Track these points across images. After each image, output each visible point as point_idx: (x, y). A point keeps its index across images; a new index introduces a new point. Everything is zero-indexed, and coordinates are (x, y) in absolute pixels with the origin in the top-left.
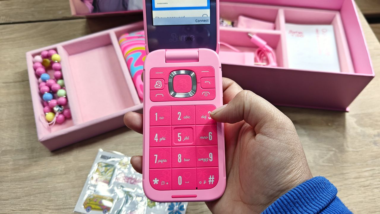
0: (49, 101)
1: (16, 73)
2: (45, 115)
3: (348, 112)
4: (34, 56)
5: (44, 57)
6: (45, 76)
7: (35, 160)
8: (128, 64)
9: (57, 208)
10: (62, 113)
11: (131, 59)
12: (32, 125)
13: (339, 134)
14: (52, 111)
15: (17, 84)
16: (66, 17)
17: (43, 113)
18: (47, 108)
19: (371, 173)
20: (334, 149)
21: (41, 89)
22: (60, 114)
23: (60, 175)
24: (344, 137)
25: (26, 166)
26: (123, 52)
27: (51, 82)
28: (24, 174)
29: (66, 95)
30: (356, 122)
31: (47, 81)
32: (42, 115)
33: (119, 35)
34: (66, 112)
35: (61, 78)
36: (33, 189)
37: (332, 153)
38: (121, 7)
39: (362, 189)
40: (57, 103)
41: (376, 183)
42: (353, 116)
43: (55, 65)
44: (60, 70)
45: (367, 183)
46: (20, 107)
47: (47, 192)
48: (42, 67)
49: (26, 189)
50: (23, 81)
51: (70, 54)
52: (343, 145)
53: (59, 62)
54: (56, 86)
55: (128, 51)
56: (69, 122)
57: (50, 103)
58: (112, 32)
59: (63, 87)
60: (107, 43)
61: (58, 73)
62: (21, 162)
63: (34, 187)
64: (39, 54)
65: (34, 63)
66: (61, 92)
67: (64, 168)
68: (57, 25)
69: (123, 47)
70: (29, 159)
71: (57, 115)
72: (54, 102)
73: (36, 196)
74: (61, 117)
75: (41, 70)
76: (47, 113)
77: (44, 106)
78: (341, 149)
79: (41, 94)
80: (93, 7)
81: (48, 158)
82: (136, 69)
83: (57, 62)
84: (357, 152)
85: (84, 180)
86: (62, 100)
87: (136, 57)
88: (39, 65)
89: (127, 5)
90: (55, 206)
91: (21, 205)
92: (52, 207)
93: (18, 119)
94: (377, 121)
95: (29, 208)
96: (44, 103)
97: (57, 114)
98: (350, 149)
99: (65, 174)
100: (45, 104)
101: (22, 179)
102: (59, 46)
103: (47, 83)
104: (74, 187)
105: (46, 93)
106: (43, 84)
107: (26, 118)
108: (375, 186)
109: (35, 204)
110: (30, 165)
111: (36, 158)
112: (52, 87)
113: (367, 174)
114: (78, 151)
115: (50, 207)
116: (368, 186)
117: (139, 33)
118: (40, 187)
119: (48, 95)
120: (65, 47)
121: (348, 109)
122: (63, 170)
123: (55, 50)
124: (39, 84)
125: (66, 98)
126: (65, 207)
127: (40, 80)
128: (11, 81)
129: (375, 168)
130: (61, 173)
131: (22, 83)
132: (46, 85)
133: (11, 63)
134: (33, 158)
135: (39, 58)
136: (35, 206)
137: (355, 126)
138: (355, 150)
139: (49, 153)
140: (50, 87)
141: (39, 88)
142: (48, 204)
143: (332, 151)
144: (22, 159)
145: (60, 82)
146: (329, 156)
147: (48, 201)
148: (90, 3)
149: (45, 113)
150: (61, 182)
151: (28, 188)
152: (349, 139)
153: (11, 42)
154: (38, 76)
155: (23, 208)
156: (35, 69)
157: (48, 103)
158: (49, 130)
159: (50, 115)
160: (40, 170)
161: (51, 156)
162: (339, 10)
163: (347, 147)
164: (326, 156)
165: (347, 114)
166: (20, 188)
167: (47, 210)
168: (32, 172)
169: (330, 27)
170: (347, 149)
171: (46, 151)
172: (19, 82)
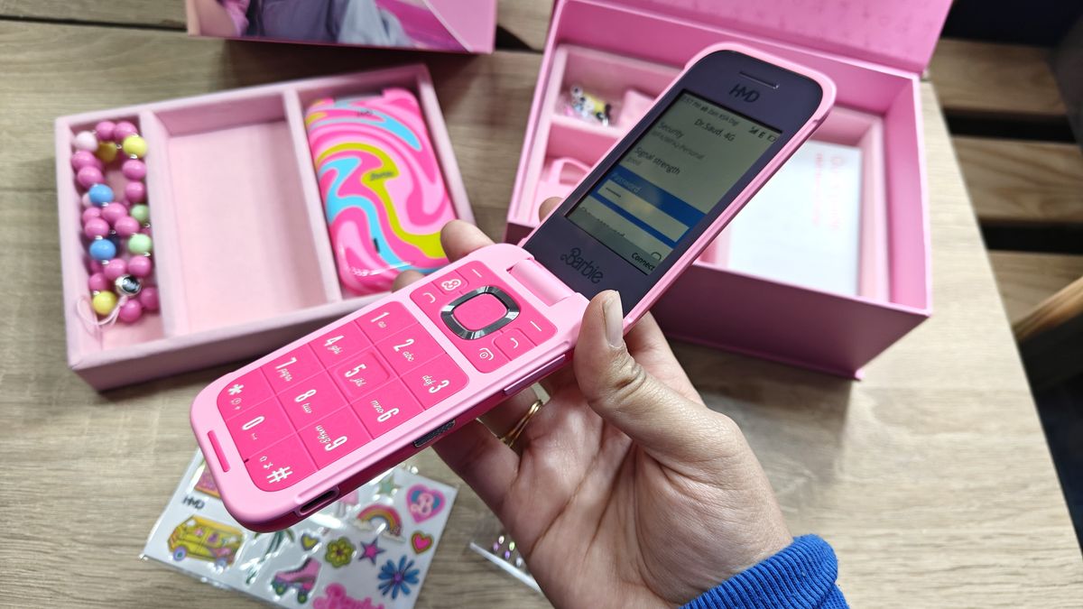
0: (106, 262)
1: (23, 165)
2: (92, 297)
3: (858, 380)
4: (77, 129)
5: (104, 139)
6: (100, 191)
7: (54, 408)
8: (322, 186)
9: (100, 540)
10: (136, 296)
11: (331, 174)
12: (52, 313)
13: (826, 434)
14: (110, 286)
15: (25, 196)
16: (172, 22)
17: (87, 293)
18: (97, 279)
19: (885, 542)
20: (807, 472)
21: (88, 226)
22: (130, 299)
23: (114, 455)
24: (838, 444)
25: (30, 423)
26: (313, 150)
27: (116, 210)
28: (22, 442)
29: (151, 252)
30: (875, 409)
31: (106, 205)
32: (84, 298)
33: (307, 101)
34: (147, 294)
35: (144, 200)
36: (44, 486)
37: (800, 481)
38: (322, 30)
39: (857, 579)
40: (127, 271)
41: (893, 569)
42: (870, 392)
43: (132, 166)
44: (142, 179)
45: (873, 565)
46: (26, 261)
47: (78, 498)
48: (95, 166)
49: (25, 483)
50: (40, 190)
51: (172, 134)
52: (830, 465)
53: (141, 159)
54: (126, 224)
55: (326, 149)
56: (151, 321)
57: (108, 267)
58: (290, 91)
59: (144, 227)
60: (274, 116)
61: (136, 188)
62: (18, 411)
63: (46, 480)
64: (89, 127)
65: (74, 149)
66: (139, 242)
67: (129, 441)
68: (146, 40)
69: (314, 136)
70: (41, 404)
71: (123, 301)
72: (117, 265)
73: (51, 504)
74: (133, 306)
75: (91, 173)
76: (97, 293)
77: (91, 273)
78: (825, 475)
79: (86, 240)
80: (247, 22)
81: (87, 408)
82: (340, 204)
83: (135, 157)
84: (863, 485)
85: (177, 476)
86: (141, 263)
87: (344, 169)
88: (87, 158)
89: (338, 28)
90: (95, 536)
91: (9, 523)
92: (89, 538)
93: (20, 294)
94: (925, 412)
95: (28, 534)
96: (92, 265)
97: (124, 297)
98: (847, 478)
99: (128, 455)
100: (94, 266)
101: (16, 456)
102: (146, 112)
103: (105, 210)
104: (147, 494)
105: (100, 238)
106: (93, 212)
107: (40, 293)
108: (888, 577)
109: (44, 526)
110: (39, 421)
111: (57, 404)
112: (118, 224)
113: (874, 544)
114: (167, 400)
115: (82, 537)
116: (871, 574)
117: (362, 104)
118: (60, 482)
119: (103, 247)
120: (161, 116)
121: (860, 373)
122: (125, 444)
123: (134, 121)
124: (83, 209)
125: (151, 259)
126: (121, 541)
127: (86, 197)
128: (9, 185)
129: (897, 531)
130: (120, 452)
131: (37, 194)
132: (101, 217)
133: (11, 133)
134: (50, 404)
135: (88, 139)
136: (44, 529)
137: (870, 417)
138: (858, 480)
139: (93, 395)
140: (111, 224)
141: (83, 223)
142: (79, 530)
143: (802, 475)
144: (21, 404)
145: (138, 210)
146: (792, 487)
147: (80, 522)
148: (241, 9)
149: (91, 290)
150: (117, 476)
151: (29, 482)
152: (849, 451)
153: (17, 75)
154: (82, 187)
155: (14, 531)
156: (76, 168)
157: (101, 267)
158: (99, 336)
159: (103, 299)
160: (67, 438)
161: (97, 403)
162: (883, 114)
163: (841, 469)
164: (785, 486)
165: (856, 386)
166: (8, 479)
167: (73, 544)
168: (43, 441)
169: (853, 154)
170: (840, 476)
171: (85, 391)
172: (30, 190)
